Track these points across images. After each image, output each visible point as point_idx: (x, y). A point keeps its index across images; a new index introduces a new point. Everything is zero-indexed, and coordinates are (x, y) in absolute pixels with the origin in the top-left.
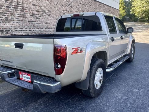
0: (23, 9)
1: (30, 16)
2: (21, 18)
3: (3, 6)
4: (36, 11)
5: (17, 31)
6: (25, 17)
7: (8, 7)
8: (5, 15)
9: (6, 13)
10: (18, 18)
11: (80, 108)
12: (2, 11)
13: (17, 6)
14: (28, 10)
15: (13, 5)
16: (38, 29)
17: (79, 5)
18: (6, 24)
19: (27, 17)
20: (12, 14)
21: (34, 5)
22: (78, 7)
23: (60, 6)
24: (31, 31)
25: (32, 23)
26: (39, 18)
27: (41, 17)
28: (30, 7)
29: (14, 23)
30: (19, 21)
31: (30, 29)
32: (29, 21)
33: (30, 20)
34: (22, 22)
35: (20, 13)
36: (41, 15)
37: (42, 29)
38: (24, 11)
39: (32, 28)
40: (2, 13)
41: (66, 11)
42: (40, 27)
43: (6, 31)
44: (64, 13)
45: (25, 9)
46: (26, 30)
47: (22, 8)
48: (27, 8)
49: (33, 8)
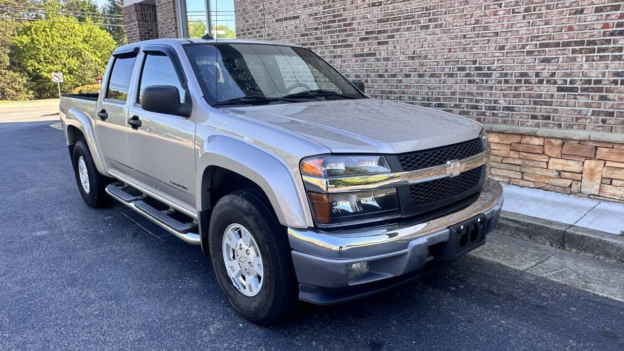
0: (345, 25)
1: (362, 39)
2: (339, 50)
4: (380, 21)
6: (348, 46)
7: (317, 29)
10: (332, 51)
12: (308, 39)
13: (332, 22)
14: (356, 26)
15: (325, 23)
16: (381, 76)
19: (352, 46)
21: (374, 5)
25: (364, 60)
26: (387, 43)
27: (393, 37)
28: (361, 16)
30: (335, 57)
32: (356, 56)
33: (358, 52)
34: (339, 60)
35: (337, 36)
36: (392, 31)
38: (345, 30)
39: (362, 75)
42: (386, 71)
45: (350, 24)
47: (342, 23)
48: (353, 19)
49: (369, 16)
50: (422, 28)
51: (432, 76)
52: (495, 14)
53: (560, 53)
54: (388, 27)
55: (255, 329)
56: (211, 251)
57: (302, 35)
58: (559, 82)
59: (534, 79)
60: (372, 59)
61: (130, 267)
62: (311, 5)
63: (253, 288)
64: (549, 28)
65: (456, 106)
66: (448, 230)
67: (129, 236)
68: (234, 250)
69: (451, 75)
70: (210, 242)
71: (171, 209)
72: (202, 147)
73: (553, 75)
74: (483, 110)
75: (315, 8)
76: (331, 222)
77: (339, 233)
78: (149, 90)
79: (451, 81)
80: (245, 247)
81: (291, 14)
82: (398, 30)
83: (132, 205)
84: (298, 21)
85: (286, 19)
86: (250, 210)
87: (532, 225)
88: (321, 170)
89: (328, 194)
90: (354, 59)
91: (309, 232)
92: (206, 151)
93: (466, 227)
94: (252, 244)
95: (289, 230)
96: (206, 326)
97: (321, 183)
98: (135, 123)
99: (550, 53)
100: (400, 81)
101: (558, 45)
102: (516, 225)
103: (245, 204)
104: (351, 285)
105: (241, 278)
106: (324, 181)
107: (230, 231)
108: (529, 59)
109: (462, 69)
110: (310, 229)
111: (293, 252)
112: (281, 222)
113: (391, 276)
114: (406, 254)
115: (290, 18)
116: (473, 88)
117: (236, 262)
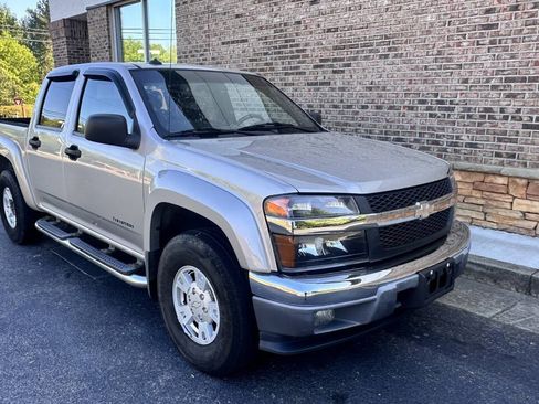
0: (297, 51)
1: (316, 67)
2: (291, 77)
4: (336, 48)
6: (300, 73)
10: (283, 78)
13: (283, 47)
14: (309, 52)
15: (277, 48)
16: (335, 107)
19: (304, 73)
21: (329, 30)
25: (318, 89)
26: (343, 71)
27: (349, 65)
28: (315, 42)
30: (286, 85)
32: (309, 84)
33: (311, 80)
34: (291, 88)
36: (349, 59)
37: (350, 107)
38: (299, 57)
39: (315, 104)
42: (342, 101)
45: (303, 50)
47: (294, 49)
48: (306, 45)
49: (324, 43)
50: (381, 57)
51: (391, 108)
52: (459, 45)
53: (525, 88)
54: (344, 54)
55: (208, 380)
56: (160, 295)
57: (250, 60)
58: (525, 119)
59: (498, 115)
60: (326, 88)
61: (66, 311)
62: (261, 28)
63: (207, 335)
64: (515, 63)
65: (416, 141)
66: (417, 276)
67: (62, 277)
68: (185, 295)
69: (411, 108)
70: (159, 285)
71: (110, 248)
72: (152, 182)
73: (519, 111)
74: (445, 146)
75: (265, 32)
76: (296, 266)
77: (305, 278)
78: (94, 119)
79: (410, 114)
80: (199, 291)
81: (238, 37)
82: (355, 59)
83: (67, 242)
84: (246, 45)
85: (233, 42)
86: (207, 252)
87: (498, 269)
88: (287, 211)
89: (294, 236)
90: (306, 88)
91: (272, 277)
92: (157, 186)
93: (436, 273)
94: (207, 288)
95: (250, 273)
96: (155, 377)
97: (287, 225)
98: (74, 153)
99: (516, 88)
100: (357, 113)
101: (524, 80)
102: (480, 269)
103: (201, 245)
104: (316, 333)
105: (192, 325)
106: (290, 222)
107: (182, 274)
108: (494, 94)
109: (423, 102)
110: (273, 273)
111: (254, 297)
112: (242, 265)
113: (358, 324)
114: (374, 300)
115: (237, 41)
116: (434, 123)
117: (188, 307)
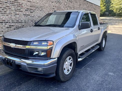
0: (19, 4)
1: (25, 10)
2: (18, 12)
3: (2, 2)
4: (31, 6)
5: (14, 22)
6: (21, 11)
7: (7, 3)
8: (4, 10)
9: (5, 8)
10: (15, 12)
11: (64, 88)
12: (2, 6)
13: (14, 2)
14: (23, 6)
15: (11, 2)
17: (67, 2)
18: (5, 17)
19: (22, 12)
20: (10, 9)
21: (29, 1)
22: (66, 3)
23: (50, 3)
24: (26, 23)
25: (27, 16)
26: (33, 12)
27: (34, 11)
28: (25, 3)
29: (11, 16)
30: (16, 14)
31: (25, 21)
32: (24, 15)
33: (25, 14)
34: (18, 15)
35: (17, 8)
37: (35, 21)
38: (20, 6)
40: (2, 8)
41: (56, 7)
42: (33, 20)
43: (5, 23)
44: (54, 9)
45: (21, 5)
46: (22, 22)
47: (18, 4)
49: (28, 4)
54: (32, 8)
60: (29, 16)
90: (23, 16)
